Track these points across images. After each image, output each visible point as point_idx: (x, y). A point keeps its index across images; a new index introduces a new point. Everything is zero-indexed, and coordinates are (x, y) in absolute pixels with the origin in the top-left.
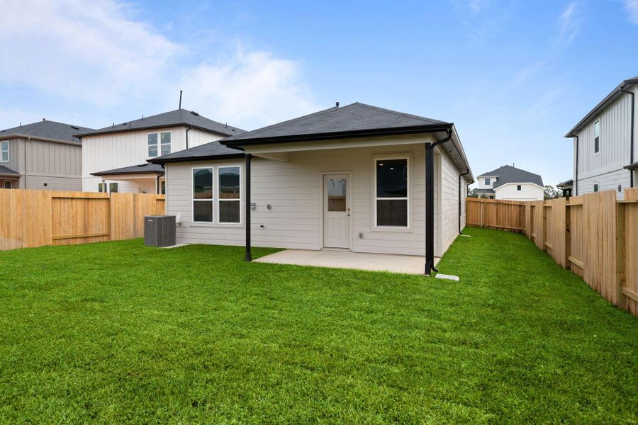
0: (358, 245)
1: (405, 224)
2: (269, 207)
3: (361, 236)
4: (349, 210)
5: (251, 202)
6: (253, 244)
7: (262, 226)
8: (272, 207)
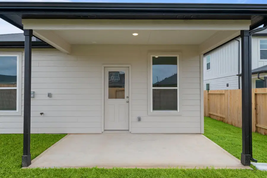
0: (136, 127)
1: (176, 108)
2: (50, 95)
3: (139, 119)
4: (128, 97)
5: (32, 90)
6: (33, 131)
7: (41, 114)
8: (53, 96)
